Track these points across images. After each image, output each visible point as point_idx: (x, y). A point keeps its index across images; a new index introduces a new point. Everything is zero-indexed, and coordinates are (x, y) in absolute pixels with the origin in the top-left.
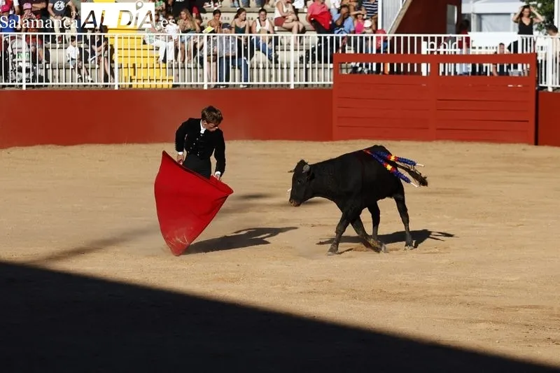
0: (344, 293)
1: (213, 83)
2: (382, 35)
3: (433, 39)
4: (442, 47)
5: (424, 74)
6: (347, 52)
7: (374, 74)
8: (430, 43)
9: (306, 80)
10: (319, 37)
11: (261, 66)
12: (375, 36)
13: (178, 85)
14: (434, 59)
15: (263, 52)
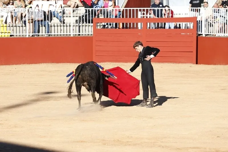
0: (99, 142)
1: (31, 34)
2: (118, 9)
3: (144, 10)
4: (149, 14)
5: (140, 28)
6: (100, 17)
7: (114, 29)
8: (142, 12)
9: (79, 32)
10: (85, 10)
11: (56, 25)
12: (114, 9)
13: (13, 35)
14: (145, 21)
15: (57, 18)
